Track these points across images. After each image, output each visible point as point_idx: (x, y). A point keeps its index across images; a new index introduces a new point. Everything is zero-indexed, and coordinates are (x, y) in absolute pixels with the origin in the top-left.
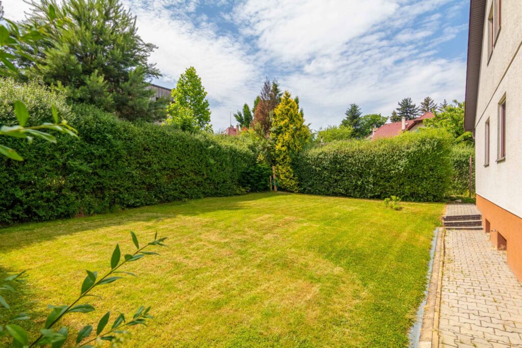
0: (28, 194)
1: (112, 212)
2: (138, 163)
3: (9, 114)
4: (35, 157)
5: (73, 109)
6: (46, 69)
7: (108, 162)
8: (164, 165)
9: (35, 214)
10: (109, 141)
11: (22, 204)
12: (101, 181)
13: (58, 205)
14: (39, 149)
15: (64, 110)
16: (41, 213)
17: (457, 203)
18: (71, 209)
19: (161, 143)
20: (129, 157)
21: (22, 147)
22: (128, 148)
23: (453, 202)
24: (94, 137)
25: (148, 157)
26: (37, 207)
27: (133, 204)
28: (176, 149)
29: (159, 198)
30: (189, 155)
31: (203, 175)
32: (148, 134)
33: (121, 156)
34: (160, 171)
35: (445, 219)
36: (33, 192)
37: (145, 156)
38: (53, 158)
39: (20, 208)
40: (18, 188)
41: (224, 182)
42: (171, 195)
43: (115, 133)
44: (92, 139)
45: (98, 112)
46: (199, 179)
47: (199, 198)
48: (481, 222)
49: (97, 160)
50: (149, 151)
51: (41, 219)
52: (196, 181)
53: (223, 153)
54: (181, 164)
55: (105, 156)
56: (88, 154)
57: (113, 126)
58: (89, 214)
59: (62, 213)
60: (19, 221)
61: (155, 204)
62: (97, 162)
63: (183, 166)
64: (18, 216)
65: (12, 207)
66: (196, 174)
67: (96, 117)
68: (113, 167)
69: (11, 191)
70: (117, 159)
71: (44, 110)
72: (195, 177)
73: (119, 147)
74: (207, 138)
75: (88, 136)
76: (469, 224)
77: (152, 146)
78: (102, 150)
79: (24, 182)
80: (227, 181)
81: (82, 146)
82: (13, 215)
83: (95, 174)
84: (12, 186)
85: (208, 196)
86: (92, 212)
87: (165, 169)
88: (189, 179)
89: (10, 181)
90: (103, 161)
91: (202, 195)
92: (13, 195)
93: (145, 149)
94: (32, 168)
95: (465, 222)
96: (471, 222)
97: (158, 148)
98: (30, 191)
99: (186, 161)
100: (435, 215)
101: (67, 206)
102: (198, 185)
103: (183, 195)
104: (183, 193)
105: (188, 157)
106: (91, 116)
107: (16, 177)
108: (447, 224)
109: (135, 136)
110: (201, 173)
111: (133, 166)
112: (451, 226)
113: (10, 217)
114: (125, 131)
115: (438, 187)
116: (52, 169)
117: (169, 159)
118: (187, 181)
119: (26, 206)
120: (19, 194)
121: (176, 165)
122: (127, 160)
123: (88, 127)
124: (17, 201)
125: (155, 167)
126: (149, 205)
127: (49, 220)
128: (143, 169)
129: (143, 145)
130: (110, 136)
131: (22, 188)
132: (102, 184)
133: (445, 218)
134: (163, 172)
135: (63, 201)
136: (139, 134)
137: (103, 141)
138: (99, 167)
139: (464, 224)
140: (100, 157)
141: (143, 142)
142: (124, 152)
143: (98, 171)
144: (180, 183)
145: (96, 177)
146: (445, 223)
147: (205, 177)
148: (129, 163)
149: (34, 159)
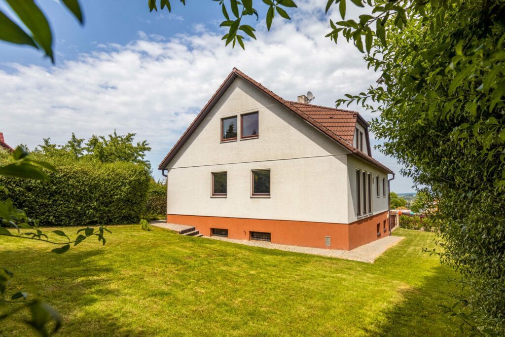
48: (198, 231)
95: (192, 233)
96: (195, 232)
133: (180, 232)
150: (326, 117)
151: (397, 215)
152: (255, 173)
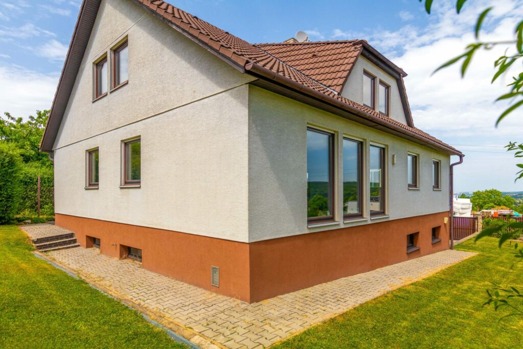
17: (26, 223)
23: (21, 223)
35: (35, 242)
48: (76, 239)
76: (65, 243)
95: (60, 242)
96: (66, 241)
100: (20, 240)
108: (39, 248)
112: (44, 248)
115: (7, 207)
133: (35, 240)
139: (60, 244)
146: (38, 246)
150: (306, 56)
151: (480, 218)
152: (126, 143)
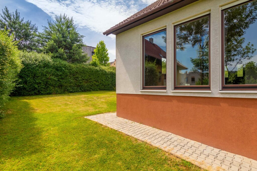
0: (39, 87)
1: (64, 94)
2: (74, 77)
3: (34, 63)
4: (41, 75)
5: (53, 60)
6: (47, 48)
7: (63, 77)
8: (83, 78)
9: (41, 93)
10: (63, 70)
11: (37, 89)
12: (61, 83)
13: (47, 90)
14: (42, 73)
15: (50, 61)
16: (42, 92)
18: (51, 92)
19: (82, 70)
20: (71, 76)
21: (37, 72)
22: (70, 73)
24: (59, 69)
25: (77, 76)
26: (41, 91)
27: (72, 91)
28: (88, 73)
29: (81, 90)
30: (93, 75)
31: (99, 82)
32: (78, 68)
33: (68, 75)
34: (82, 80)
36: (40, 86)
37: (76, 75)
38: (46, 76)
39: (36, 90)
40: (36, 84)
41: (108, 85)
42: (86, 89)
43: (66, 67)
44: (58, 70)
45: (61, 61)
46: (97, 83)
47: (98, 91)
49: (59, 76)
50: (78, 73)
51: (42, 94)
52: (96, 84)
53: (107, 74)
54: (90, 78)
55: (62, 75)
56: (57, 74)
57: (65, 65)
58: (57, 93)
59: (48, 93)
60: (36, 94)
61: (79, 92)
62: (60, 77)
63: (91, 79)
64: (36, 93)
65: (34, 90)
66: (96, 82)
67: (60, 62)
68: (65, 79)
69: (34, 85)
70: (66, 76)
71: (44, 61)
72: (96, 83)
73: (67, 72)
74: (101, 68)
75: (57, 69)
77: (79, 71)
78: (61, 73)
79: (38, 83)
80: (109, 85)
81: (55, 72)
82: (35, 92)
83: (59, 81)
84: (35, 84)
85: (101, 90)
86: (58, 93)
87: (83, 79)
88: (93, 83)
89: (34, 82)
90: (62, 77)
91: (98, 90)
92: (34, 86)
93: (76, 73)
94: (40, 79)
97: (81, 72)
98: (39, 85)
99: (92, 77)
101: (50, 91)
102: (97, 86)
103: (91, 89)
104: (91, 88)
105: (92, 75)
106: (58, 63)
107: (36, 81)
109: (73, 68)
110: (98, 81)
111: (72, 79)
113: (34, 93)
114: (69, 67)
116: (45, 79)
117: (85, 76)
118: (92, 84)
119: (38, 90)
120: (36, 86)
121: (88, 78)
122: (70, 76)
123: (57, 66)
124: (36, 88)
125: (79, 79)
126: (77, 92)
127: (45, 95)
128: (76, 79)
129: (75, 71)
130: (64, 69)
131: (37, 85)
132: (61, 84)
134: (83, 81)
135: (49, 89)
136: (74, 68)
137: (61, 70)
138: (60, 79)
140: (61, 75)
141: (76, 70)
142: (69, 74)
143: (60, 80)
144: (90, 85)
145: (59, 82)
147: (100, 83)
148: (70, 77)
149: (41, 76)
